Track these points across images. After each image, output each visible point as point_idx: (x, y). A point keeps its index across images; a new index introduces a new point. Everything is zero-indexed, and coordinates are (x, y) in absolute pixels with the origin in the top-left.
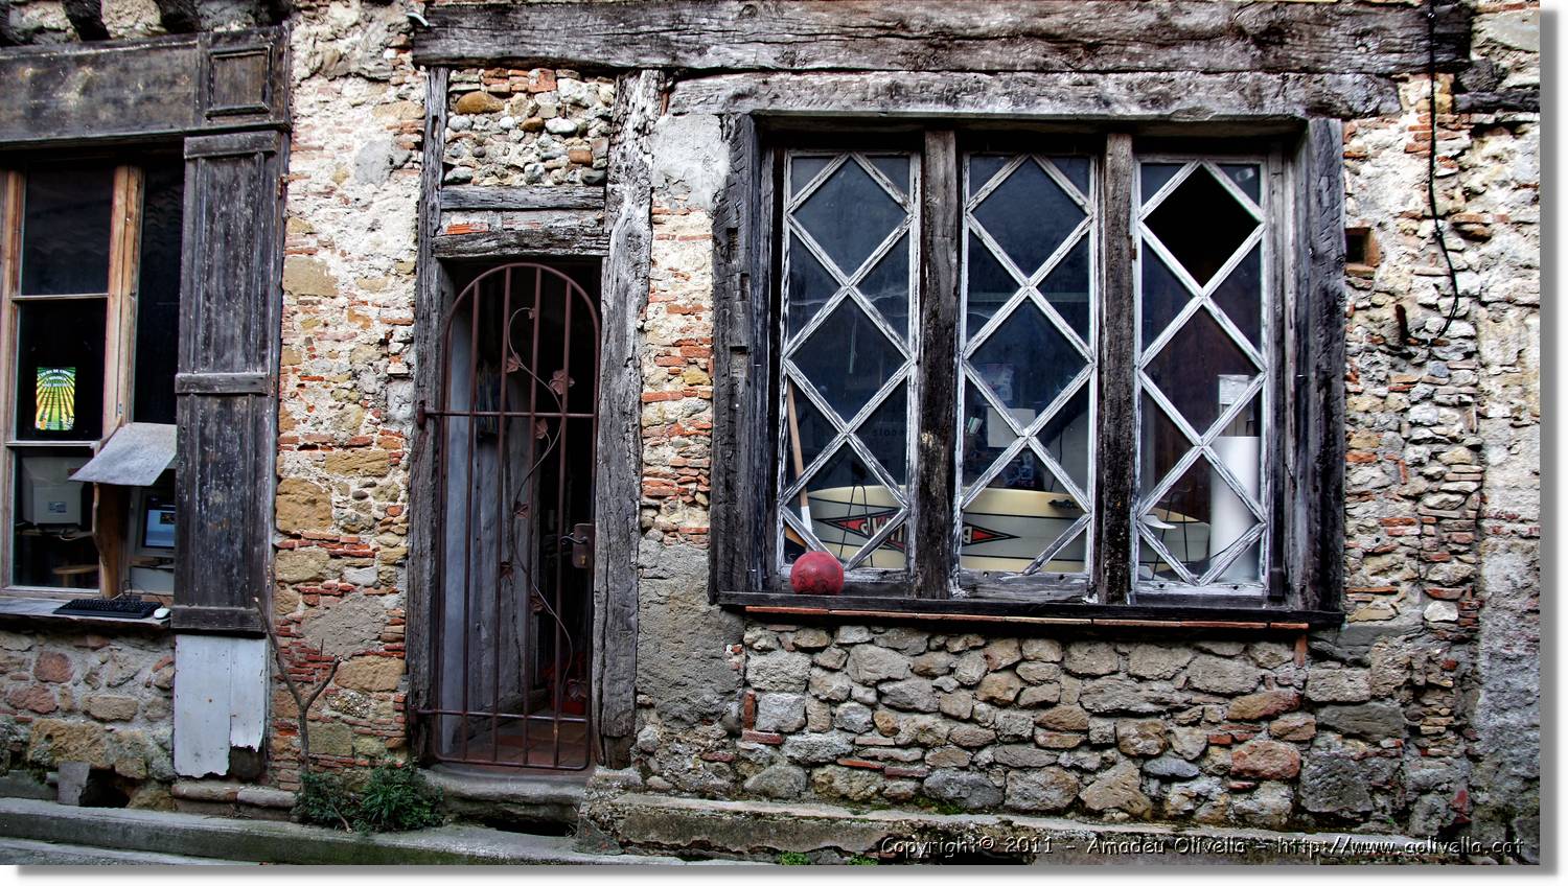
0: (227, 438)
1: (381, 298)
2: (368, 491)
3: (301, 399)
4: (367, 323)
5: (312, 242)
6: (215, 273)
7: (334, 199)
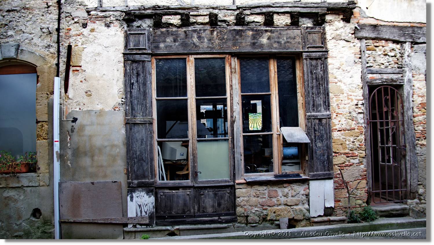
0: (321, 129)
1: (355, 94)
2: (355, 140)
3: (337, 119)
4: (352, 100)
5: (336, 80)
6: (314, 88)
7: (340, 70)
